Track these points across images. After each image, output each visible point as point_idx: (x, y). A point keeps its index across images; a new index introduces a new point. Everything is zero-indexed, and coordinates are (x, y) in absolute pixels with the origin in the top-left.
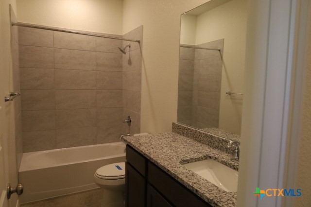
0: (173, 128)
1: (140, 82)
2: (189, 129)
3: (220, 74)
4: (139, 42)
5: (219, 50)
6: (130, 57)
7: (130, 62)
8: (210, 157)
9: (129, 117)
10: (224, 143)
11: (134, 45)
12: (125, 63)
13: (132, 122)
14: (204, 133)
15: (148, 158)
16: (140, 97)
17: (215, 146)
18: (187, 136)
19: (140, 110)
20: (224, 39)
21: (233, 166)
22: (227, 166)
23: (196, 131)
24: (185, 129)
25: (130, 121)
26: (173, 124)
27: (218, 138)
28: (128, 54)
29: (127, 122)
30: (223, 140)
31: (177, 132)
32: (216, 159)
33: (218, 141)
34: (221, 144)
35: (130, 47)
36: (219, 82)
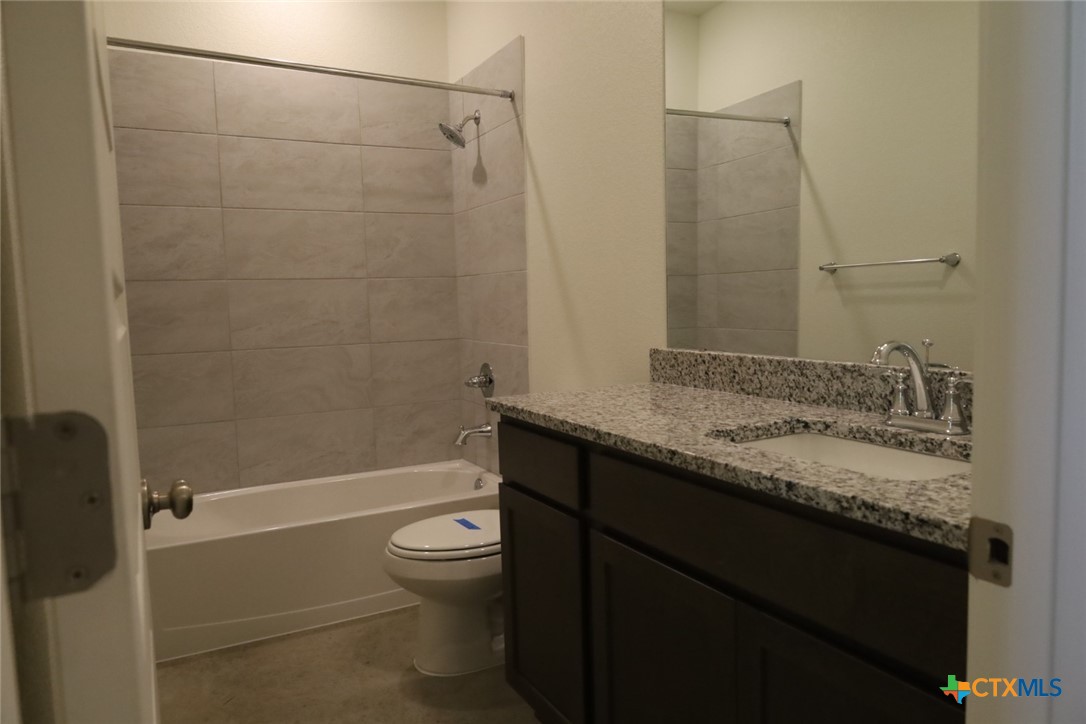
0: (654, 368)
1: (521, 237)
2: (714, 358)
3: (794, 206)
4: (511, 96)
5: (787, 123)
6: (479, 158)
7: (480, 175)
8: (806, 425)
9: (486, 366)
10: (848, 380)
11: (493, 110)
12: (462, 182)
13: (496, 382)
14: (770, 361)
15: (590, 437)
16: (522, 287)
17: (814, 396)
18: (706, 386)
19: (525, 332)
20: (800, 82)
21: (895, 436)
22: (871, 441)
23: (741, 359)
24: (699, 361)
25: (491, 381)
26: (654, 352)
27: (826, 366)
28: (471, 146)
29: (480, 384)
30: (844, 367)
31: (668, 379)
32: (827, 426)
33: (826, 375)
34: (837, 385)
35: (477, 120)
36: (789, 235)
